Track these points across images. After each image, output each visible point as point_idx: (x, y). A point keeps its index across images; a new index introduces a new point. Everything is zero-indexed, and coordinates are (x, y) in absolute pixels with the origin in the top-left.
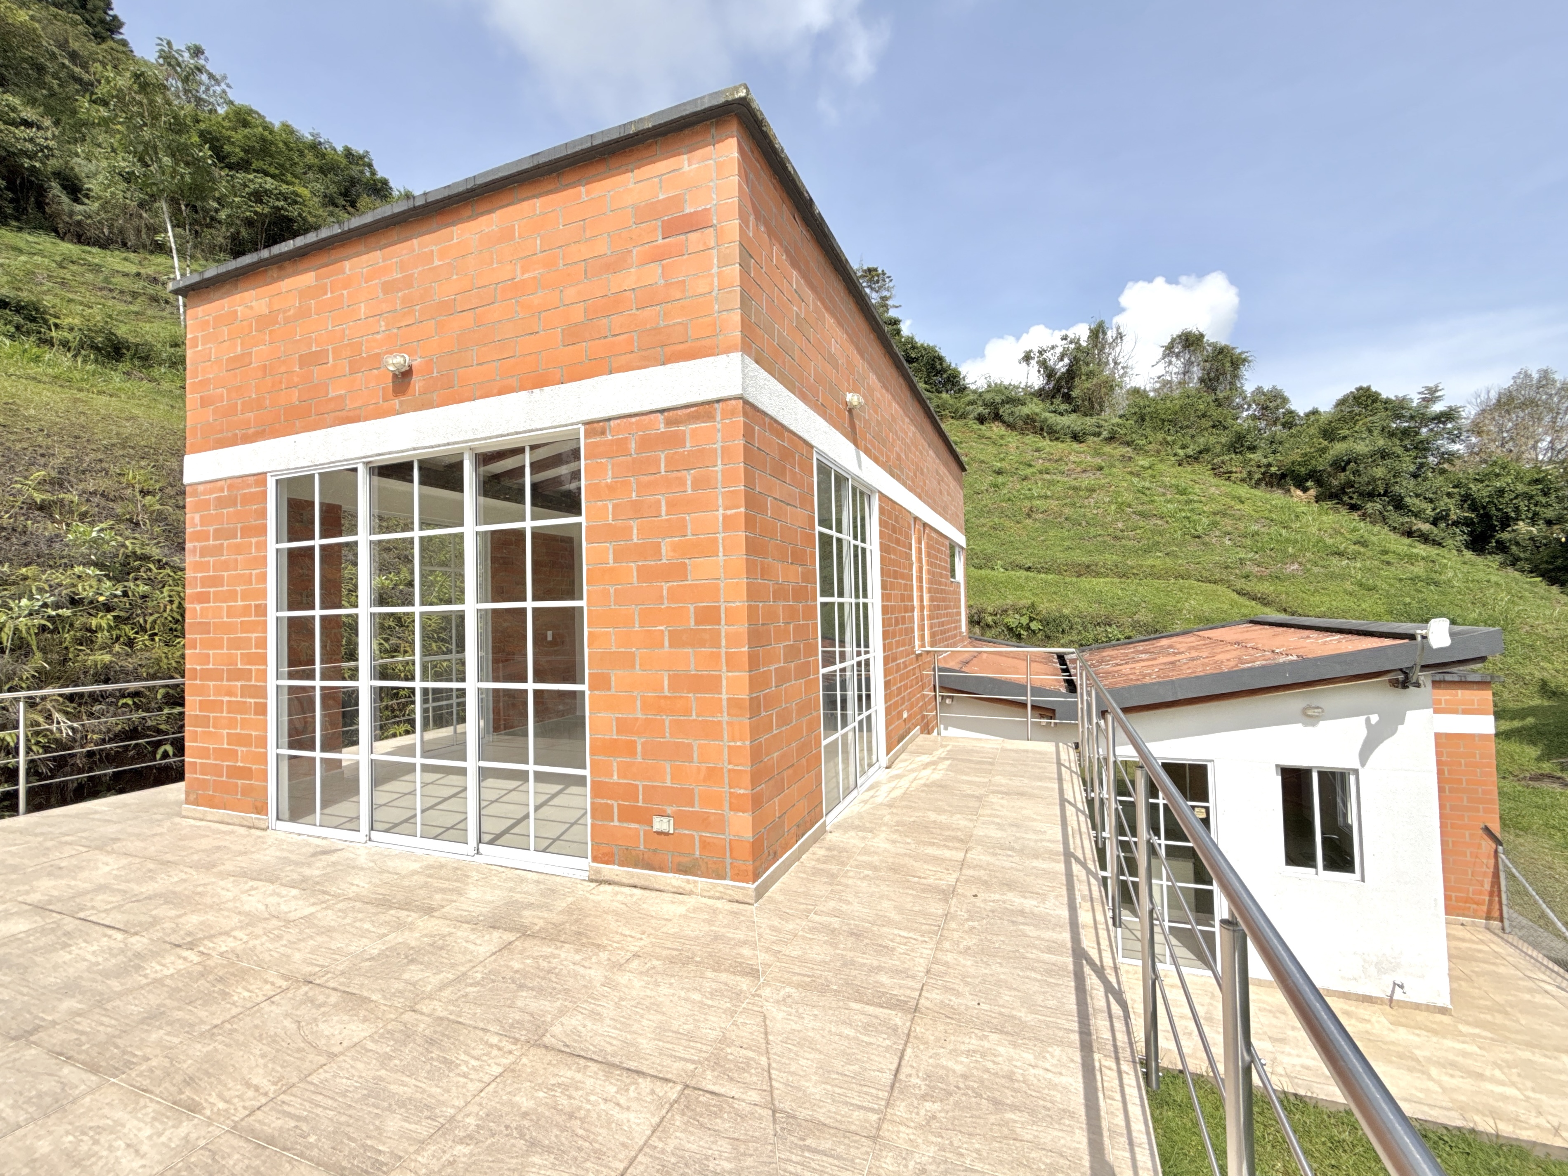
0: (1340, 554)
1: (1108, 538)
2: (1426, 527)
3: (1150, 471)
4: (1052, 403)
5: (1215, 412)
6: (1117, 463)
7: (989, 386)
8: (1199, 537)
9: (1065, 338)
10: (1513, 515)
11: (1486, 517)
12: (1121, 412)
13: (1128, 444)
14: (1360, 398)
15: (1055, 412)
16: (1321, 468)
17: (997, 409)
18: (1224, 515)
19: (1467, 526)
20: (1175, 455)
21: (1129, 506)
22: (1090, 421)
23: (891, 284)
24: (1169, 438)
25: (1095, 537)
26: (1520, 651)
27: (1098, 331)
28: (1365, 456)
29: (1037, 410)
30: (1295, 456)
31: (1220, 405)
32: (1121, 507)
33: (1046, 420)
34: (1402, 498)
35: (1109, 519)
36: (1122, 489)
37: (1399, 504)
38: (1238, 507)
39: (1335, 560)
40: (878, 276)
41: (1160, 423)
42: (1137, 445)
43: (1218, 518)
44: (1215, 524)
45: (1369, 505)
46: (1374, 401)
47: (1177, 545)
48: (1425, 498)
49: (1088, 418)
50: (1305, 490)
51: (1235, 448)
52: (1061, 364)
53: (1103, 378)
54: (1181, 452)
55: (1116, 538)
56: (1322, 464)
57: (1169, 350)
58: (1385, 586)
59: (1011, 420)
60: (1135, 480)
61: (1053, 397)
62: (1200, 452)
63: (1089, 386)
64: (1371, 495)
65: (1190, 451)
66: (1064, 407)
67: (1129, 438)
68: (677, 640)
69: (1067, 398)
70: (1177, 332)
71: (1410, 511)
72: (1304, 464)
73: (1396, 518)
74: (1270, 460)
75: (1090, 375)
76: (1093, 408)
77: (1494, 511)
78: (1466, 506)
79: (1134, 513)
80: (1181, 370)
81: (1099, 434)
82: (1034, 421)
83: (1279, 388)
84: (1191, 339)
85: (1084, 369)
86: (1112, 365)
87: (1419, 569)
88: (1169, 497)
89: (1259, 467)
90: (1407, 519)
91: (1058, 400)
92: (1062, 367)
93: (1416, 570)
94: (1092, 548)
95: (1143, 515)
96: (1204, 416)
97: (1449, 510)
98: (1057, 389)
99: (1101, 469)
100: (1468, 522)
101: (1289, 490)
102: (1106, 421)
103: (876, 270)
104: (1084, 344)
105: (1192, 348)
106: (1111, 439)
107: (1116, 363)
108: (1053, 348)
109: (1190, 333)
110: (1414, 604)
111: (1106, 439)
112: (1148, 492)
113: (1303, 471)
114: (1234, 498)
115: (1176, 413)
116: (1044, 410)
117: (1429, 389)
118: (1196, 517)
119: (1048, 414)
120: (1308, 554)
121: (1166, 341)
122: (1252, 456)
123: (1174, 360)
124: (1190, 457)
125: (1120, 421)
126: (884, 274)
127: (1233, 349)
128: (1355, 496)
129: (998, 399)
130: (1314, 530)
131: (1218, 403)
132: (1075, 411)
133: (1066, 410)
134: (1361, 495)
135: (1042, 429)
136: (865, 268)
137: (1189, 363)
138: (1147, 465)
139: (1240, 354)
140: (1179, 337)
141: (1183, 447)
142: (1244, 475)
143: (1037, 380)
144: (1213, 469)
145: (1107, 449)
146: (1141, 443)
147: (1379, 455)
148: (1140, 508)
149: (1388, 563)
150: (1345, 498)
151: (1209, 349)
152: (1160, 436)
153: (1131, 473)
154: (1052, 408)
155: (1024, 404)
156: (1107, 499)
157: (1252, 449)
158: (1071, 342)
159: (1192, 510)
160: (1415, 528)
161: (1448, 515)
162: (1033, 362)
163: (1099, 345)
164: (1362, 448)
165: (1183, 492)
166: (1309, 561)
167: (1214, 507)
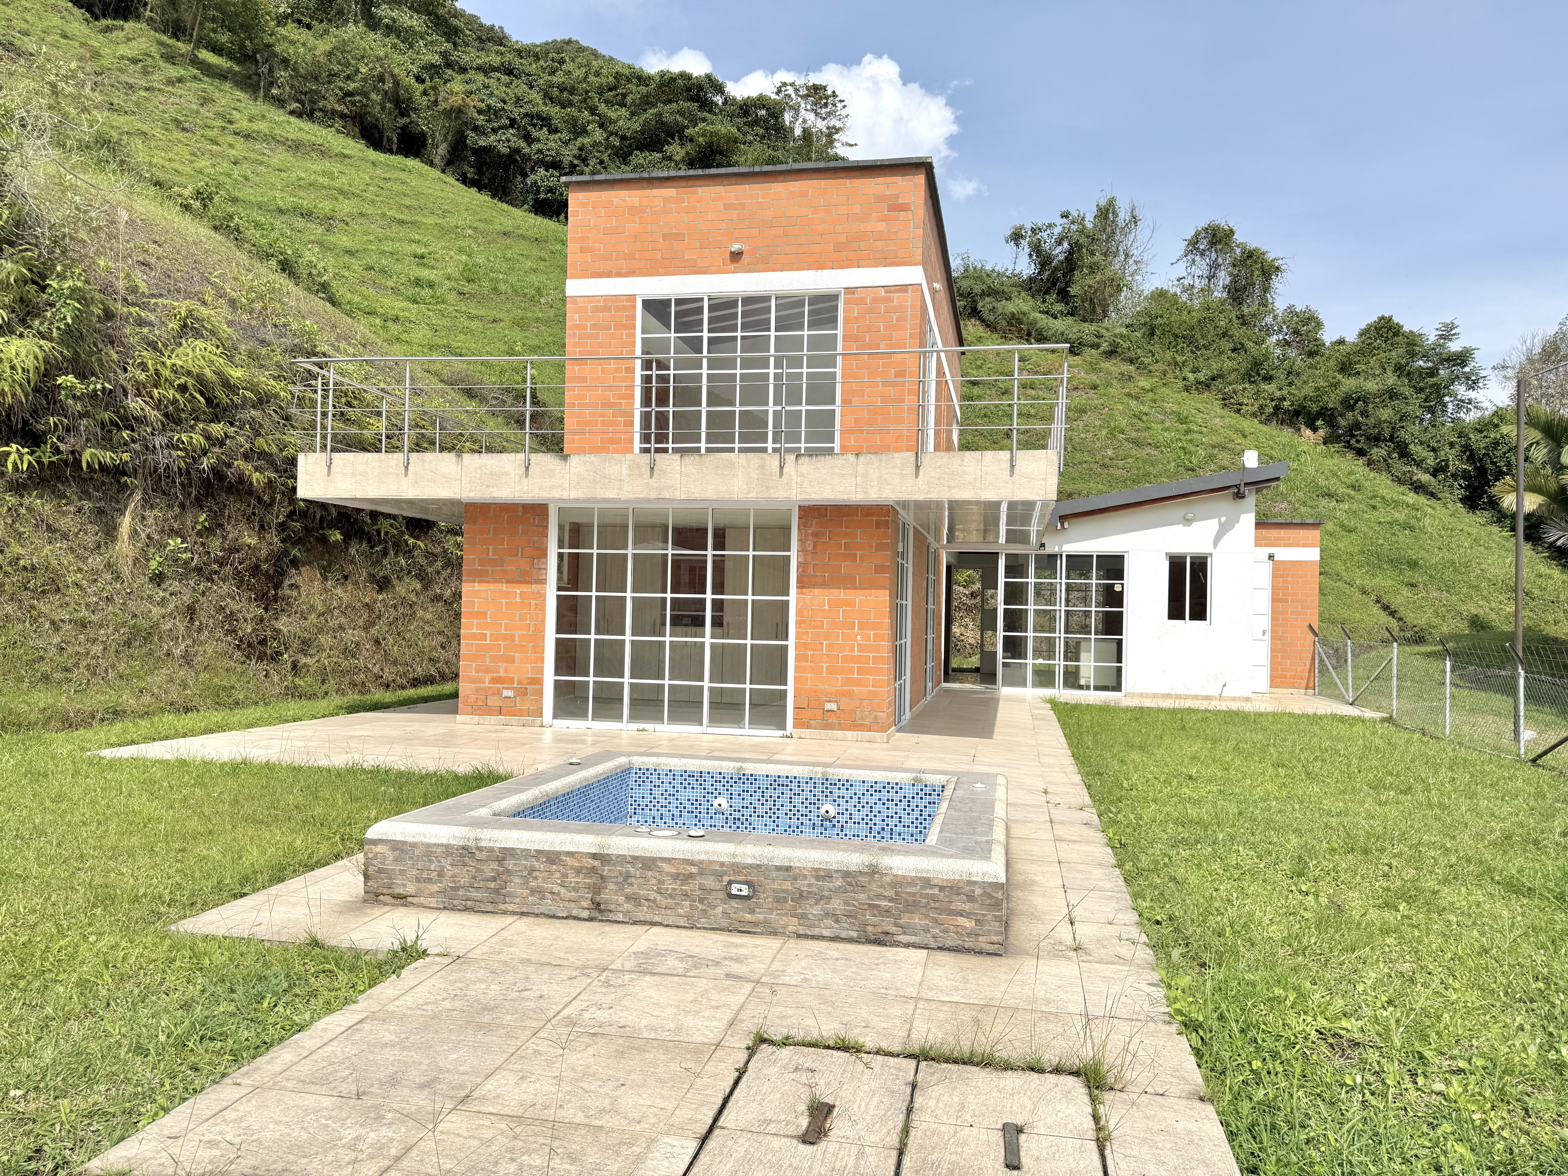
0: (1329, 495)
1: (1096, 466)
2: (1425, 478)
3: (1150, 394)
4: (1044, 302)
5: (1238, 332)
6: (1115, 382)
7: (966, 270)
8: (1193, 470)
9: (1065, 216)
10: (1505, 469)
11: (1482, 471)
12: (1128, 321)
13: (1131, 361)
14: (1381, 328)
15: (1047, 313)
16: (1330, 405)
17: (975, 302)
18: (1224, 448)
19: (1464, 479)
20: (1184, 379)
21: (1122, 432)
22: (1089, 328)
23: (844, 112)
24: (1179, 359)
25: (1081, 463)
26: (1465, 590)
27: (1107, 211)
28: (1375, 396)
29: (1025, 308)
30: (1308, 390)
31: (1244, 323)
32: (1114, 432)
33: (1035, 322)
34: (1407, 445)
35: (1098, 444)
36: (1116, 413)
37: (1404, 453)
38: (1239, 441)
39: (1324, 502)
40: (827, 98)
41: (1172, 339)
42: (1142, 363)
43: (1216, 451)
44: (1212, 457)
45: (1375, 450)
46: (1396, 334)
47: (1168, 477)
48: (1428, 446)
49: (1086, 325)
50: (1315, 430)
51: (1250, 375)
52: (1059, 249)
53: (1109, 274)
54: (1191, 377)
55: (1104, 466)
56: (1332, 401)
57: (1193, 243)
58: (1365, 529)
59: (992, 318)
60: (1133, 403)
61: (1047, 292)
62: (1213, 379)
63: (1091, 282)
64: (1376, 440)
65: (1201, 376)
66: (1059, 307)
67: (1132, 354)
68: (885, 384)
69: (1064, 296)
70: (1202, 224)
71: (1414, 459)
72: (1316, 399)
73: (1400, 467)
74: (1285, 392)
75: (1094, 269)
76: (1094, 311)
77: (1489, 466)
78: (1465, 457)
79: (1127, 440)
80: (1206, 273)
81: (1096, 346)
82: (1021, 323)
83: (1313, 309)
84: (1219, 235)
85: (1088, 260)
86: (1122, 258)
87: (1401, 516)
88: (1167, 425)
89: (1272, 400)
90: (1409, 468)
91: (1052, 297)
92: (1059, 253)
93: (1397, 515)
94: (1076, 475)
95: (1135, 442)
96: (1224, 335)
97: (1448, 460)
98: (1053, 282)
99: (1095, 387)
100: (1466, 475)
101: (1299, 430)
102: (1107, 330)
103: (824, 88)
104: (1089, 226)
105: (1219, 247)
106: (1111, 353)
107: (1127, 255)
108: (1050, 226)
109: (1218, 227)
110: (1386, 546)
111: (1105, 353)
112: (1145, 418)
113: (1314, 408)
114: (1237, 431)
115: (1192, 328)
116: (1033, 309)
117: (1446, 325)
118: (1193, 449)
119: (1038, 315)
120: (1298, 494)
121: (1190, 234)
122: (1266, 387)
123: (1198, 258)
124: (1200, 383)
125: (1124, 331)
126: (834, 95)
127: (1264, 254)
128: (1362, 439)
129: (977, 289)
130: (1312, 470)
131: (1243, 321)
132: (1071, 314)
133: (1062, 313)
134: (1368, 438)
135: (1029, 334)
136: (811, 84)
137: (1214, 266)
138: (1148, 386)
139: (1272, 261)
140: (1206, 230)
141: (1195, 370)
142: (1256, 408)
143: (1026, 267)
144: (1224, 399)
145: (1106, 365)
146: (1147, 361)
147: (1387, 396)
148: (1134, 434)
149: (1374, 507)
150: (1353, 442)
151: (1238, 251)
152: (1169, 355)
153: (1129, 395)
154: (1043, 307)
155: (1009, 299)
156: (1098, 423)
157: (1268, 379)
158: (1073, 223)
159: (1191, 441)
160: (1415, 478)
161: (1447, 466)
162: (1024, 243)
163: (1109, 229)
164: (1372, 386)
165: (1183, 420)
166: (1299, 500)
167: (1215, 439)
